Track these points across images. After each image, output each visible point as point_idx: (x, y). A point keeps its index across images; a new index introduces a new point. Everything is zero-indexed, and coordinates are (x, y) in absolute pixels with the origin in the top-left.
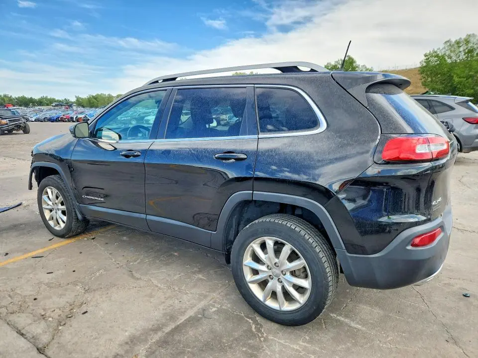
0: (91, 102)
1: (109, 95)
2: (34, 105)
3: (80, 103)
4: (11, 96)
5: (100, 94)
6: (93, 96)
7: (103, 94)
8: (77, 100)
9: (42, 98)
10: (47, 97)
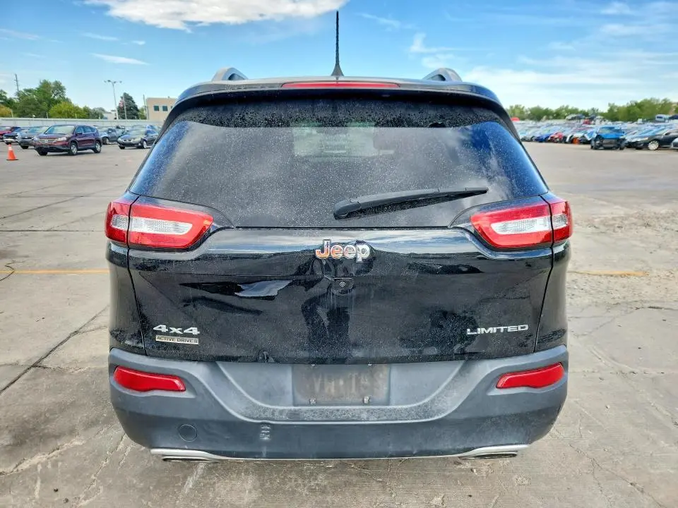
0: (631, 112)
1: (665, 100)
2: (548, 119)
3: (613, 115)
4: (523, 107)
5: (649, 98)
6: (636, 104)
7: (654, 100)
8: (611, 110)
9: (561, 109)
10: (567, 107)
